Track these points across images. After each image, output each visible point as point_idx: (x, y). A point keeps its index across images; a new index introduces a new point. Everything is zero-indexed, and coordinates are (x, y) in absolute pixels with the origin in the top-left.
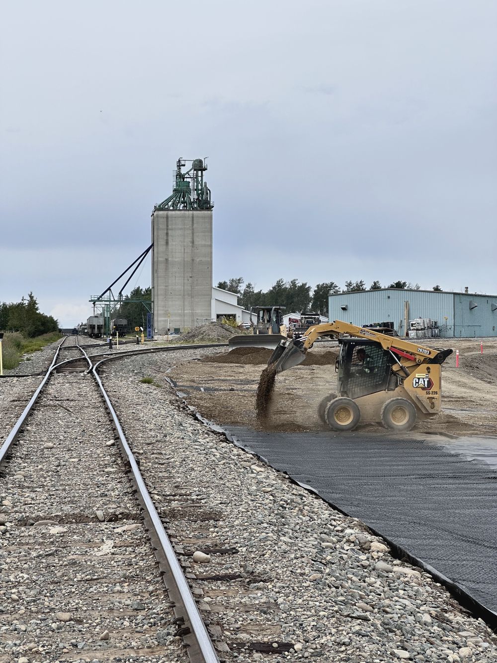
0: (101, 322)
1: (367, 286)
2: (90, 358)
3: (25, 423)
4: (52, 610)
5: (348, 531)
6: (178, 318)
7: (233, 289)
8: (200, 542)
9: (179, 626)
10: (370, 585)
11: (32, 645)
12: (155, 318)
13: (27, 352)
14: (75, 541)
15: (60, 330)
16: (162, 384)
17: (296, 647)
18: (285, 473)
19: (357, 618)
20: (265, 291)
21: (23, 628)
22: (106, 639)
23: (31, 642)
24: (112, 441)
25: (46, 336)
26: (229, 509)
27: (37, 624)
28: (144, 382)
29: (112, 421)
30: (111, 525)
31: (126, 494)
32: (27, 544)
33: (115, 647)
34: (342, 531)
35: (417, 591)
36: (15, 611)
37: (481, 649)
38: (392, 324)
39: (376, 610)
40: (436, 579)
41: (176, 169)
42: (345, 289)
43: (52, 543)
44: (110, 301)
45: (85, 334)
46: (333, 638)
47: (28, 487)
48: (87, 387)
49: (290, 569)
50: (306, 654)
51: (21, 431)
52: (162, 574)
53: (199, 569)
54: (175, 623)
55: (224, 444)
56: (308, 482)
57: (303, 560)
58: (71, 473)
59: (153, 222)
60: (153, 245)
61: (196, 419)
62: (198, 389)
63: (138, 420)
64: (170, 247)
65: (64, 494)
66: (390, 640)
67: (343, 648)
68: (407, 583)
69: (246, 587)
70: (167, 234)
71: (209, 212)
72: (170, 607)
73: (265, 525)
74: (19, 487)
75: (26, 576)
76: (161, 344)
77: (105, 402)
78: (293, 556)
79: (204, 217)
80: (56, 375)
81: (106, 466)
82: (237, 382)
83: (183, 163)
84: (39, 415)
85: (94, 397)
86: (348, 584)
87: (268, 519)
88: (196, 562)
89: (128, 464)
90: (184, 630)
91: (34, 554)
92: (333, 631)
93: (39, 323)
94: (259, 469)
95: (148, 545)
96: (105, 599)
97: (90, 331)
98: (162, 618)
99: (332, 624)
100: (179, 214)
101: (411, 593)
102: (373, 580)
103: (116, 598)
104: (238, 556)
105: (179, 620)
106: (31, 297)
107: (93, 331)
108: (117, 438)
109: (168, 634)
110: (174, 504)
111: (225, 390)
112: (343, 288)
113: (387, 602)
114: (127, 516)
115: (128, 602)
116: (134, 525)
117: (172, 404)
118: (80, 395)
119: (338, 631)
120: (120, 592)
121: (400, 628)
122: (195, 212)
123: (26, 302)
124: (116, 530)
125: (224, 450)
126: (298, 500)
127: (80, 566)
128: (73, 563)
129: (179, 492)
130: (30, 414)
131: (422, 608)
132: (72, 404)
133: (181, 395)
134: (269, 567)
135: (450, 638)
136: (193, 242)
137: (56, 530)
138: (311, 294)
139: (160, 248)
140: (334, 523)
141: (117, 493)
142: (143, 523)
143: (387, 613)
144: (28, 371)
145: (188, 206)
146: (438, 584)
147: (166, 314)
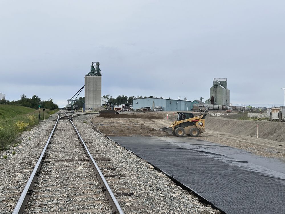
0: (71, 106)
1: (143, 97)
2: (69, 116)
3: (53, 134)
4: (68, 185)
5: (143, 163)
6: (92, 105)
7: (107, 98)
8: (105, 166)
9: (103, 189)
10: (151, 177)
11: (64, 194)
12: (86, 105)
13: (50, 114)
14: (71, 166)
15: (59, 108)
16: (89, 123)
17: (134, 194)
18: (125, 147)
19: (149, 186)
20: (116, 98)
21: (60, 190)
22: (83, 192)
23: (63, 194)
24: (78, 139)
25: (55, 110)
26: (112, 157)
27: (64, 189)
28: (84, 123)
29: (77, 133)
30: (81, 162)
31: (83, 153)
32: (58, 167)
33: (86, 195)
34: (141, 163)
35: (163, 179)
36: (58, 185)
37: (180, 194)
38: (150, 107)
39: (153, 184)
40: (167, 175)
41: (91, 65)
42: (137, 98)
43: (65, 167)
44: (73, 100)
45: (66, 109)
46: (144, 192)
47: (56, 152)
48: (68, 124)
49: (130, 173)
50: (137, 196)
51: (52, 136)
52: (96, 175)
53: (106, 174)
54: (101, 188)
55: (108, 140)
56: (130, 150)
57: (133, 171)
58: (67, 148)
59: (85, 79)
60: (85, 85)
61: (99, 133)
62: (99, 125)
63: (84, 133)
64: (90, 86)
65: (66, 154)
66: (158, 192)
67: (147, 194)
68: (160, 177)
69: (119, 178)
70: (89, 82)
71: (101, 77)
72: (99, 184)
73: (122, 162)
74: (54, 152)
75: (59, 176)
76: (88, 112)
77: (74, 128)
78: (130, 170)
79: (99, 78)
80: (59, 121)
81: (77, 146)
82: (109, 123)
83: (93, 63)
84: (56, 132)
85: (71, 127)
86: (145, 177)
87: (122, 160)
88: (105, 172)
89: (83, 145)
90: (105, 190)
91: (60, 170)
92: (144, 190)
93: (53, 106)
94: (118, 146)
95: (91, 167)
96: (82, 182)
97: (67, 108)
98: (98, 187)
99: (143, 188)
100: (92, 77)
101: (161, 179)
102: (151, 176)
103: (85, 182)
104: (116, 170)
105: (102, 187)
106: (51, 99)
107: (68, 108)
108: (79, 138)
109: (100, 191)
110: (97, 156)
111: (106, 125)
112: (136, 98)
113: (156, 182)
114: (85, 160)
115: (88, 183)
116: (87, 162)
117: (92, 129)
118: (67, 126)
119: (145, 190)
120: (85, 180)
121: (160, 189)
122: (97, 77)
123: (50, 101)
124: (82, 163)
125: (108, 141)
126: (129, 155)
127: (74, 173)
128: (72, 172)
129: (98, 153)
130: (54, 132)
131: (164, 183)
132: (65, 129)
133: (94, 126)
134: (124, 173)
135: (172, 191)
136: (96, 85)
137: (66, 163)
138: (128, 99)
139: (87, 86)
140: (139, 161)
141: (81, 153)
142: (89, 161)
143: (156, 185)
144: (52, 119)
145: (95, 75)
146: (168, 177)
147: (89, 104)
